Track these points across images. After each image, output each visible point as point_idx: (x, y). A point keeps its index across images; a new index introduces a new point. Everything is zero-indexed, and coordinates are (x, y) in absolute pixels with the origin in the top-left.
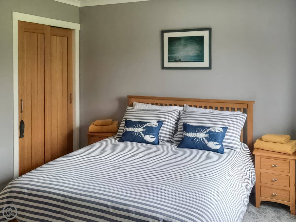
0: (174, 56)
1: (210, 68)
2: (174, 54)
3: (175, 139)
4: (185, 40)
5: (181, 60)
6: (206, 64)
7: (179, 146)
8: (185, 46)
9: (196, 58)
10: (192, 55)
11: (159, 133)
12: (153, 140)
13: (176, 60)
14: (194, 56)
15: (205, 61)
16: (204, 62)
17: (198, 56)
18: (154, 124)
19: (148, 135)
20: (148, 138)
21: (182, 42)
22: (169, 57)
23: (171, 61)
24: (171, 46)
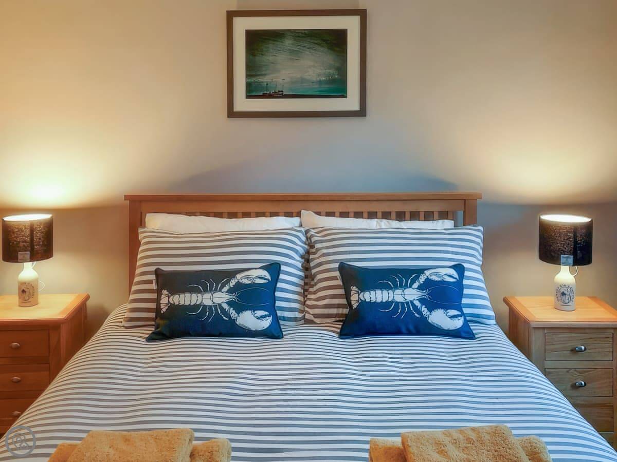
0: (263, 82)
1: (361, 113)
2: (265, 75)
3: (317, 311)
4: (295, 40)
5: (283, 91)
6: (351, 102)
7: (341, 331)
8: (295, 54)
9: (326, 86)
10: (315, 78)
11: (274, 299)
12: (266, 324)
13: (268, 92)
14: (320, 82)
15: (348, 96)
16: (346, 97)
17: (332, 81)
18: (258, 275)
19: (249, 309)
20: (248, 319)
21: (288, 42)
22: (248, 85)
23: (254, 94)
24: (254, 55)
